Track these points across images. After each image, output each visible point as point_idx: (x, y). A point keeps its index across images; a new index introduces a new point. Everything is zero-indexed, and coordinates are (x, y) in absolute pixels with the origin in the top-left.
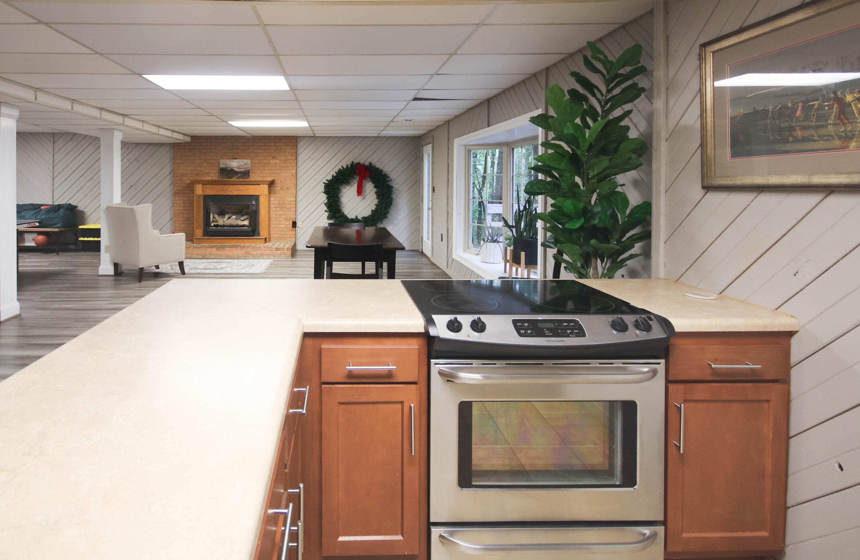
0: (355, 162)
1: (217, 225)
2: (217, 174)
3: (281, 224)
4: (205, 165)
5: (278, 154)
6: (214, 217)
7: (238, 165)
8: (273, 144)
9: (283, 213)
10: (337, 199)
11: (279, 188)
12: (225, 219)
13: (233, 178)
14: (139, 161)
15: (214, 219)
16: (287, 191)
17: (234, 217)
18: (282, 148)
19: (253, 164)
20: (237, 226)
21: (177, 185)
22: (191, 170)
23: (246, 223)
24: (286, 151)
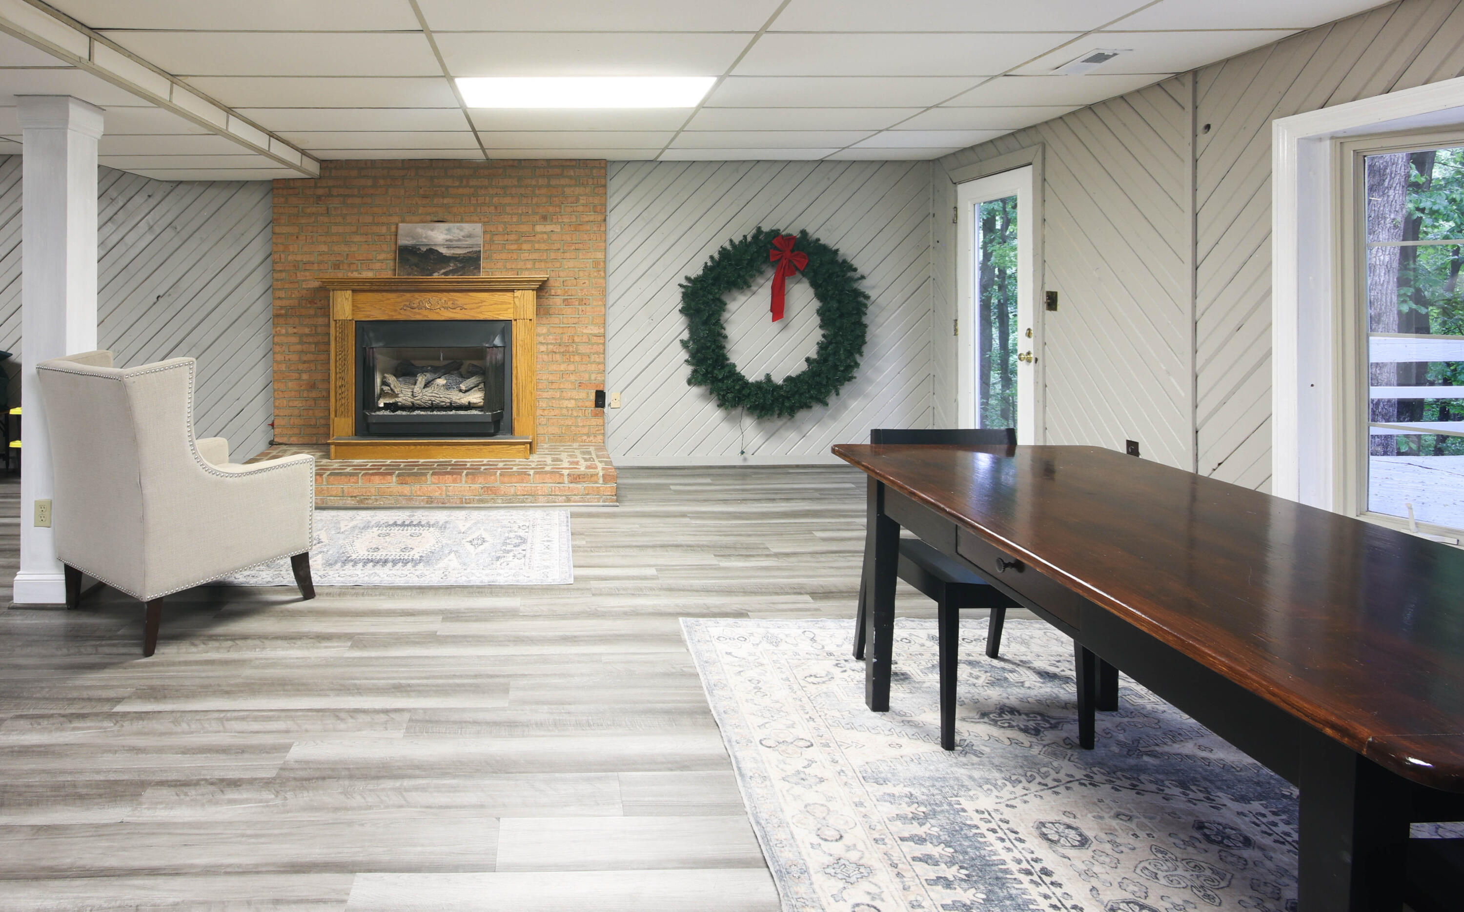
0: (766, 228)
1: (395, 404)
2: (391, 263)
3: (564, 399)
4: (357, 238)
5: (558, 210)
6: (384, 383)
7: (449, 237)
8: (541, 181)
9: (571, 368)
10: (717, 328)
11: (558, 300)
12: (417, 389)
13: (435, 274)
14: (179, 229)
15: (386, 388)
16: (580, 307)
17: (441, 381)
18: (568, 191)
19: (488, 237)
20: (451, 407)
21: (281, 294)
22: (321, 254)
23: (476, 397)
24: (577, 200)
